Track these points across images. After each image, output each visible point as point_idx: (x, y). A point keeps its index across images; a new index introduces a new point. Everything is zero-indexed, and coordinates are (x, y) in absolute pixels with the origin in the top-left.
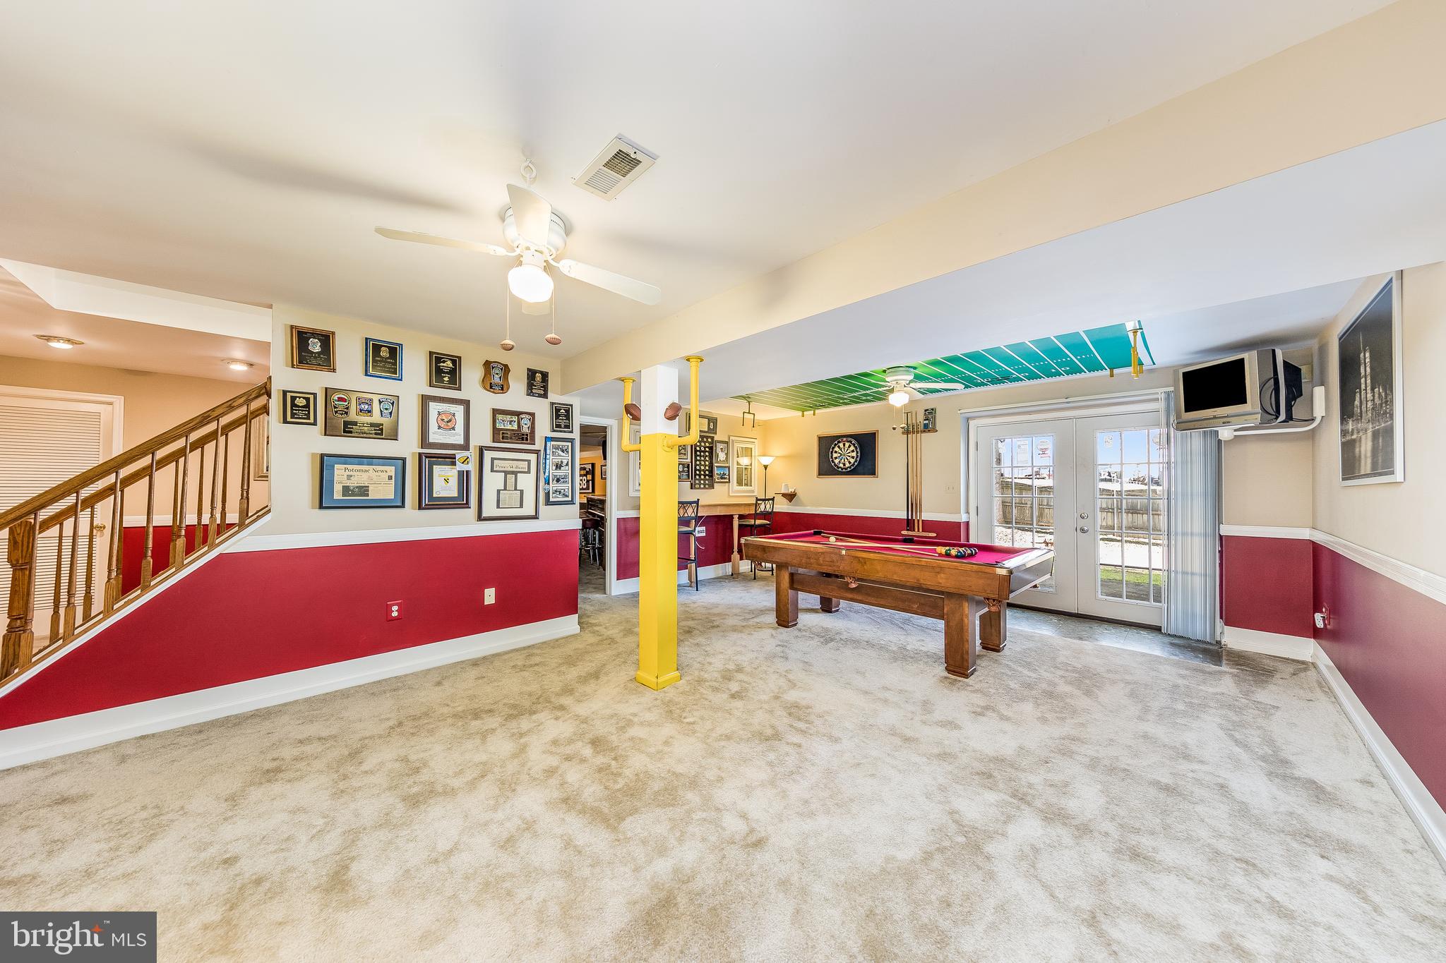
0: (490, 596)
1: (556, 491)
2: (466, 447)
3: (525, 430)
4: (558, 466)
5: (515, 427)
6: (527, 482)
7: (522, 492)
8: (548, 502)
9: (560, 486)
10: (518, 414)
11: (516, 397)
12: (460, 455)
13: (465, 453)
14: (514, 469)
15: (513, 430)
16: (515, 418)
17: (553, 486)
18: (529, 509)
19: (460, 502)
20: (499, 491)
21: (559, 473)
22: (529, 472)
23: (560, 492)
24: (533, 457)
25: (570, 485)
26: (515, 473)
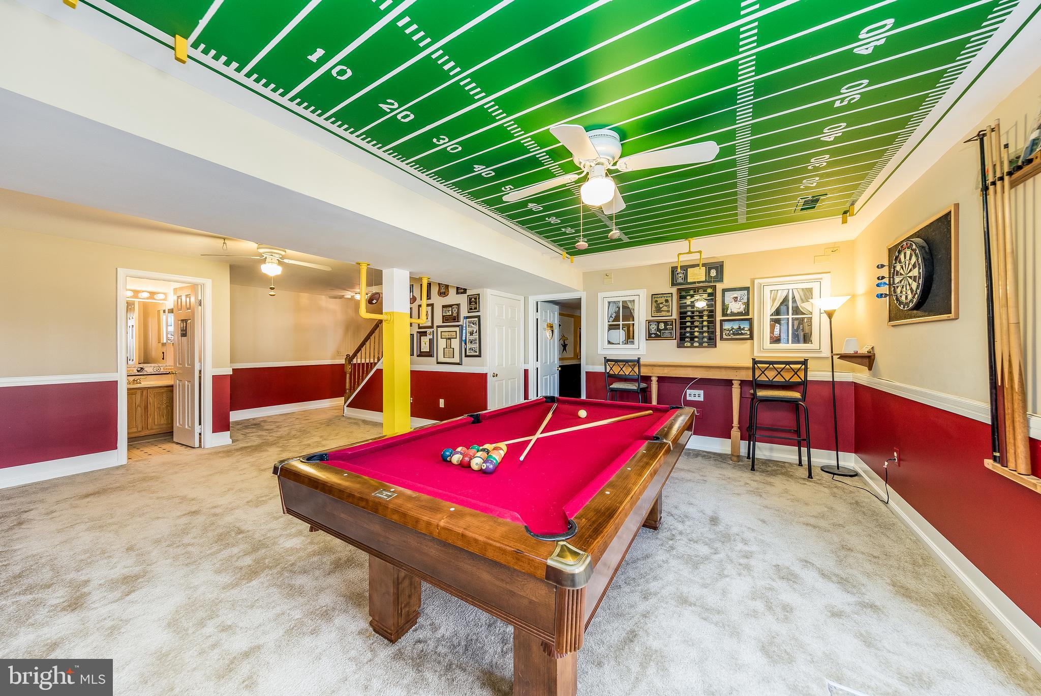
0: (442, 403)
1: (470, 349)
2: (432, 327)
3: (455, 314)
4: (471, 334)
5: (451, 314)
6: (455, 343)
7: (453, 349)
8: (466, 356)
9: (473, 346)
10: (451, 306)
11: (452, 298)
12: (429, 331)
13: (431, 330)
14: (450, 337)
15: (449, 315)
16: (450, 309)
17: (469, 346)
18: (456, 359)
19: (429, 354)
20: (444, 349)
21: (472, 338)
22: (456, 338)
23: (472, 349)
24: (457, 329)
25: (478, 345)
26: (450, 339)
